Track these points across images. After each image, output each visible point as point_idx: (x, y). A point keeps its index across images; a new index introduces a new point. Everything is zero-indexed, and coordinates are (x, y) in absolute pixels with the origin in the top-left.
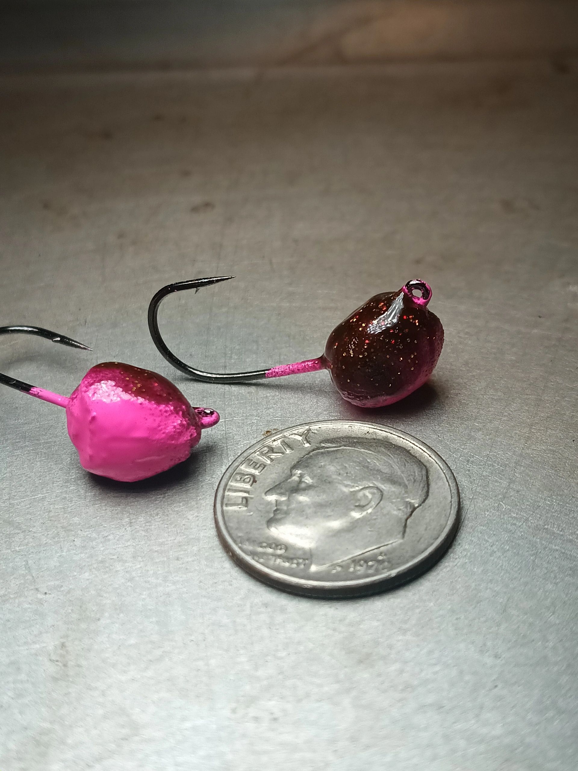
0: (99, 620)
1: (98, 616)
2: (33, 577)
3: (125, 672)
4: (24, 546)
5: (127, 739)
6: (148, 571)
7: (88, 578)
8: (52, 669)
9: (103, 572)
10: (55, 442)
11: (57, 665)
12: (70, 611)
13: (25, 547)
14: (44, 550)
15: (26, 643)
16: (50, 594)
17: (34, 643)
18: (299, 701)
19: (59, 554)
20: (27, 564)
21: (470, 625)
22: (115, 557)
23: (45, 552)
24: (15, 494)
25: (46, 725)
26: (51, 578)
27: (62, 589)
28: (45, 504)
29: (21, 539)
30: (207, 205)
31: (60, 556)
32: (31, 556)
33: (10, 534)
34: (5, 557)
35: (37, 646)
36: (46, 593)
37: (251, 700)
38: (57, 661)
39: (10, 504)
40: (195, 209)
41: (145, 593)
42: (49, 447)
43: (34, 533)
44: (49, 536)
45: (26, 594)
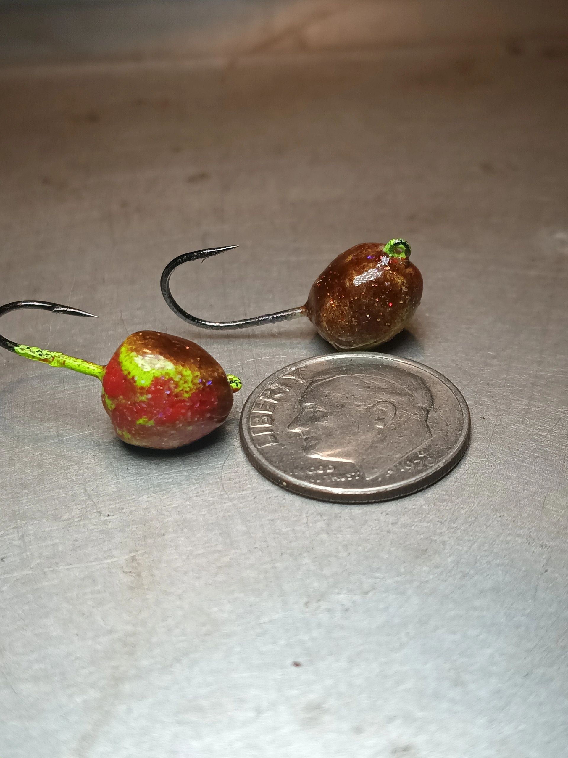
0: (164, 535)
1: (163, 532)
2: (93, 502)
3: (198, 578)
4: (79, 476)
5: (209, 635)
6: (203, 491)
7: (147, 500)
8: (127, 579)
9: (160, 494)
10: (93, 385)
11: (132, 576)
12: (135, 529)
13: (81, 477)
14: (100, 479)
15: (96, 559)
16: (112, 516)
17: (106, 558)
18: (366, 593)
19: (115, 481)
20: (86, 490)
21: (514, 521)
22: (170, 480)
23: (101, 480)
24: (63, 432)
25: (129, 628)
26: (112, 502)
27: (124, 511)
28: (93, 439)
29: (76, 470)
30: (203, 176)
31: (117, 482)
32: (88, 484)
33: (64, 467)
34: (63, 486)
35: (109, 561)
36: (108, 515)
37: (322, 596)
38: (130, 572)
39: (59, 440)
40: (192, 180)
41: (204, 510)
42: (89, 390)
43: (88, 464)
44: (102, 466)
45: (90, 517)
